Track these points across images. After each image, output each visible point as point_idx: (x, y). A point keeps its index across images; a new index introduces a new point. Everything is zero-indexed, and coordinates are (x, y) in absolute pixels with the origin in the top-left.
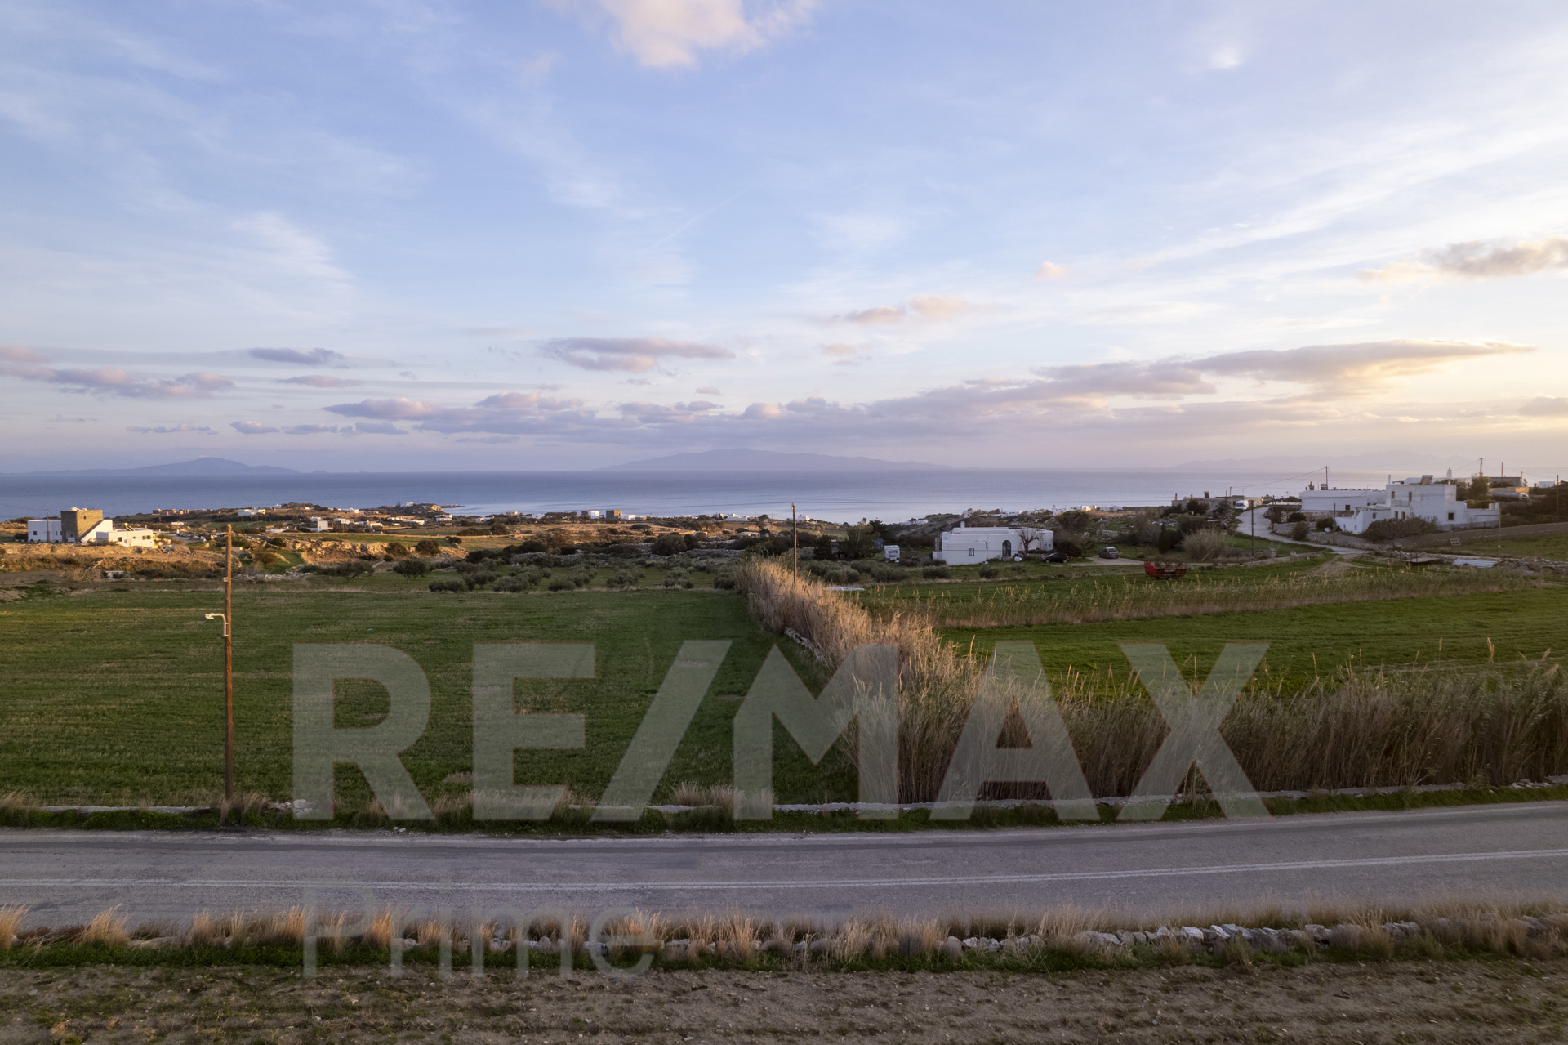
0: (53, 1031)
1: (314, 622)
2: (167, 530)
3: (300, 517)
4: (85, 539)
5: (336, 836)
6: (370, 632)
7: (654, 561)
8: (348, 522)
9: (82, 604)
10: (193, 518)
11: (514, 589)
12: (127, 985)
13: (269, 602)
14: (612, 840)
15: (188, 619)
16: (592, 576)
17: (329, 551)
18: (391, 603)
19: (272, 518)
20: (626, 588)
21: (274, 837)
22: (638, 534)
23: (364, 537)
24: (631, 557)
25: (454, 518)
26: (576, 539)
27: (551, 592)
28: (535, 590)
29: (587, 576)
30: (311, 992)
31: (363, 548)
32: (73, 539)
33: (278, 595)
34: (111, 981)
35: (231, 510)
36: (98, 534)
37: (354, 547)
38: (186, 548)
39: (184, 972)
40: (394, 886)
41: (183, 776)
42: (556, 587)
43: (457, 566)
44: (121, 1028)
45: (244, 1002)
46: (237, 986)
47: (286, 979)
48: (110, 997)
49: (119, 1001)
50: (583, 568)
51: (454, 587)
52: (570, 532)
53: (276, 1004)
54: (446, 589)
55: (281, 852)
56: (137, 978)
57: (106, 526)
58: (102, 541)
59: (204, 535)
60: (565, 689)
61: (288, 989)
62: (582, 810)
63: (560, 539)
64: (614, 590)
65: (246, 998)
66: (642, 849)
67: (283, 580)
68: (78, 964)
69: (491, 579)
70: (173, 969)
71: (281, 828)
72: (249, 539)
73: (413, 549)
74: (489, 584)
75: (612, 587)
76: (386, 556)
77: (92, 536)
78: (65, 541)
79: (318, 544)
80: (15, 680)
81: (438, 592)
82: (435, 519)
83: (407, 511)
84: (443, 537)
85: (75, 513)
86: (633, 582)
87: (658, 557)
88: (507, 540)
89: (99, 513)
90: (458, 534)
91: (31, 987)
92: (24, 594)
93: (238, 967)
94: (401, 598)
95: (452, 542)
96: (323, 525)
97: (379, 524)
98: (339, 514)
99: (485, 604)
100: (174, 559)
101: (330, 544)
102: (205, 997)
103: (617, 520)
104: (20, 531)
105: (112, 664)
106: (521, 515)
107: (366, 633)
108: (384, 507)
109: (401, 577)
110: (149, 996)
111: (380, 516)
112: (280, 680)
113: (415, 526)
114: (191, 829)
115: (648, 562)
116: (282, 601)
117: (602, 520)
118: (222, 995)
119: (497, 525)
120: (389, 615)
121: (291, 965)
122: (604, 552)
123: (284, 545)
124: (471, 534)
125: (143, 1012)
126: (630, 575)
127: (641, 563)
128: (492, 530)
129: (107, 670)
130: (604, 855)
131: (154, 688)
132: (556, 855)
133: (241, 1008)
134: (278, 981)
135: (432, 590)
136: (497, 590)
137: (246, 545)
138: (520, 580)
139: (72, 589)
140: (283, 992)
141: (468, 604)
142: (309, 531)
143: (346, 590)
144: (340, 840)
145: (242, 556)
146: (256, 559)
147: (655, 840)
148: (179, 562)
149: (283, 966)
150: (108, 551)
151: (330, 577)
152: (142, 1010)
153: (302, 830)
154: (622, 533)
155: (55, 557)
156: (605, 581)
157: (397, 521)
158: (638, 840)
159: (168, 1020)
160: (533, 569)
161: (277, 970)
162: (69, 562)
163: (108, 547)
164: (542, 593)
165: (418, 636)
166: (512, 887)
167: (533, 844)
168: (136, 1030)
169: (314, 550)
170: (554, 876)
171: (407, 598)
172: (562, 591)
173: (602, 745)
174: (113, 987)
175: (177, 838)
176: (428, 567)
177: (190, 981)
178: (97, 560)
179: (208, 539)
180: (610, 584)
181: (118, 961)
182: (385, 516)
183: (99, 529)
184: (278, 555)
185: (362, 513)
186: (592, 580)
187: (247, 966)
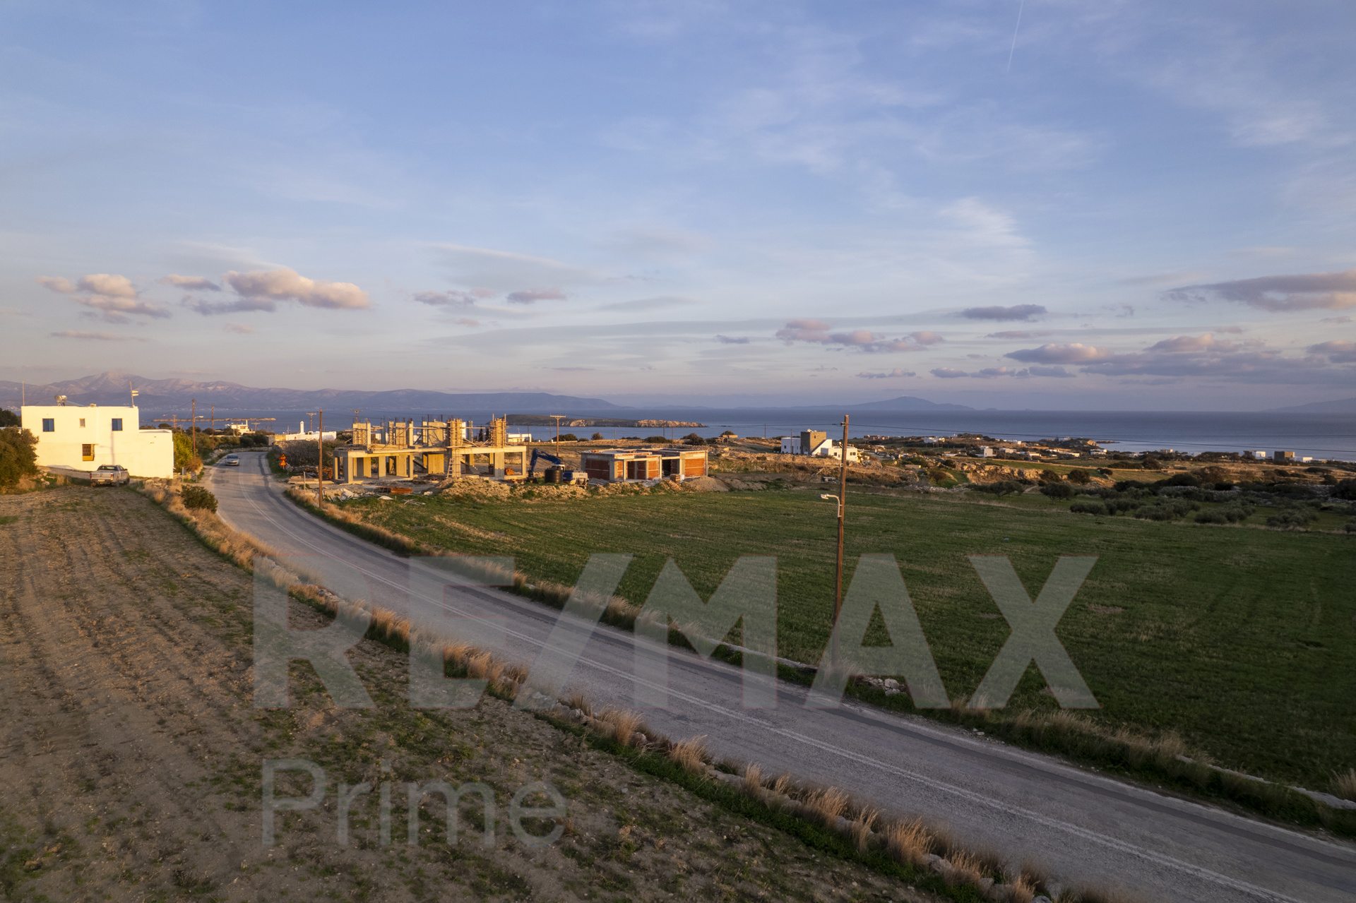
0: (621, 831)
1: (959, 527)
2: (868, 449)
3: (972, 445)
4: (814, 453)
5: (916, 723)
6: (1007, 542)
7: (1334, 505)
8: (1011, 451)
9: (798, 497)
10: (891, 442)
11: (1156, 518)
12: (684, 812)
13: (928, 508)
14: (1231, 816)
15: (863, 514)
16: (1249, 514)
17: (991, 473)
18: (1032, 519)
19: (948, 446)
20: (1291, 527)
21: (862, 709)
22: (1317, 478)
23: (1022, 464)
24: (1302, 498)
25: (1108, 453)
26: (1236, 478)
27: (1198, 524)
28: (1179, 521)
29: (1243, 512)
30: (823, 886)
31: (1020, 473)
32: (807, 453)
33: (936, 503)
34: (675, 803)
35: (919, 438)
36: (822, 449)
37: (1012, 472)
38: (879, 464)
39: (728, 818)
40: (956, 791)
41: (814, 637)
42: (1204, 520)
43: (1104, 494)
44: (664, 851)
45: (763, 869)
46: (763, 850)
47: (806, 860)
48: (669, 818)
49: (673, 824)
50: (1239, 504)
51: (1095, 510)
52: (1229, 471)
53: (789, 885)
54: (1086, 511)
55: (863, 725)
56: (694, 807)
57: (828, 444)
58: (824, 455)
59: (894, 455)
60: (1197, 623)
61: (804, 872)
62: (1194, 766)
63: (1216, 476)
64: (1275, 529)
65: (766, 865)
66: (1277, 842)
67: (945, 492)
68: (662, 778)
69: (1134, 507)
70: (721, 811)
71: (870, 702)
72: (927, 459)
73: (1065, 477)
74: (1131, 511)
75: (1273, 525)
76: (1040, 481)
77: (818, 451)
78: (802, 454)
79: (982, 467)
80: (738, 543)
81: (1078, 513)
82: (1090, 452)
83: (1064, 445)
84: (1095, 468)
85: (809, 433)
86: (1303, 523)
87: (1339, 500)
88: (1159, 475)
89: (824, 434)
90: (1109, 466)
91: (626, 785)
92: (765, 486)
93: (772, 831)
94: (1042, 516)
95: (1103, 473)
96: (988, 452)
97: (1038, 455)
98: (1004, 444)
99: (1122, 528)
100: (870, 472)
101: (992, 467)
102: (734, 850)
103: (1288, 462)
104: (778, 445)
105: (800, 541)
106: (1176, 452)
107: (1002, 542)
108: (1045, 441)
109: (1048, 499)
110: (695, 830)
111: (1040, 448)
112: (917, 571)
113: (1070, 457)
114: (800, 684)
115: (1324, 505)
116: (938, 508)
117: (1269, 460)
118: (748, 854)
119: (1147, 460)
120: (1027, 528)
121: (816, 848)
122: (1267, 491)
123: (954, 466)
124: (1123, 467)
125: (685, 843)
126: (1298, 515)
127: (1317, 506)
128: (1144, 464)
129: (796, 545)
130: (1217, 831)
131: (820, 563)
132: (1150, 812)
133: (757, 875)
134: (799, 859)
135: (1073, 511)
136: (1138, 516)
137: (924, 464)
138: (1164, 509)
139: (794, 486)
140: (799, 874)
141: (1106, 526)
142: (977, 457)
143: (994, 504)
144: (919, 727)
145: (920, 473)
146: (931, 476)
147: (1300, 836)
148: (873, 474)
149: (809, 844)
150: (827, 462)
151: (985, 494)
152: (685, 840)
153: (887, 708)
154: (1293, 475)
155: (794, 464)
156: (1264, 520)
157: (1054, 453)
158: (1272, 827)
159: (700, 860)
160: (1182, 502)
161: (802, 848)
162: (802, 468)
163: (827, 459)
164: (1187, 524)
165: (1050, 550)
166: (1086, 834)
167: (1123, 789)
168: (674, 858)
169: (978, 472)
170: (1143, 838)
171: (1047, 516)
172: (1211, 524)
173: (1235, 693)
174: (675, 809)
175: (788, 688)
176: (1073, 491)
177: (729, 828)
178: (819, 468)
179: (897, 458)
180: (1271, 522)
181: (687, 787)
182: (1044, 448)
183: (823, 446)
184: (948, 474)
185: (1025, 445)
186: (1248, 518)
187: (778, 832)
